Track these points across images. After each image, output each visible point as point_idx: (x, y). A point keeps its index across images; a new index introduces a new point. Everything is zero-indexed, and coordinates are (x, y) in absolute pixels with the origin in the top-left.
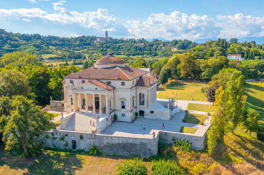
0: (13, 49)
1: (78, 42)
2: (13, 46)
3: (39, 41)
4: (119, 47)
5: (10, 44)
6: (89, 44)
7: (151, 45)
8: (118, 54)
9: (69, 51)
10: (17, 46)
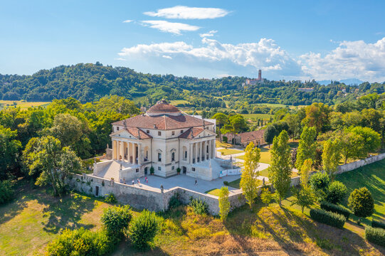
0: (140, 93)
1: (221, 85)
2: (140, 89)
3: (172, 84)
4: (276, 92)
5: (137, 87)
6: (235, 88)
7: (325, 91)
8: (274, 103)
9: (205, 97)
10: (144, 89)
